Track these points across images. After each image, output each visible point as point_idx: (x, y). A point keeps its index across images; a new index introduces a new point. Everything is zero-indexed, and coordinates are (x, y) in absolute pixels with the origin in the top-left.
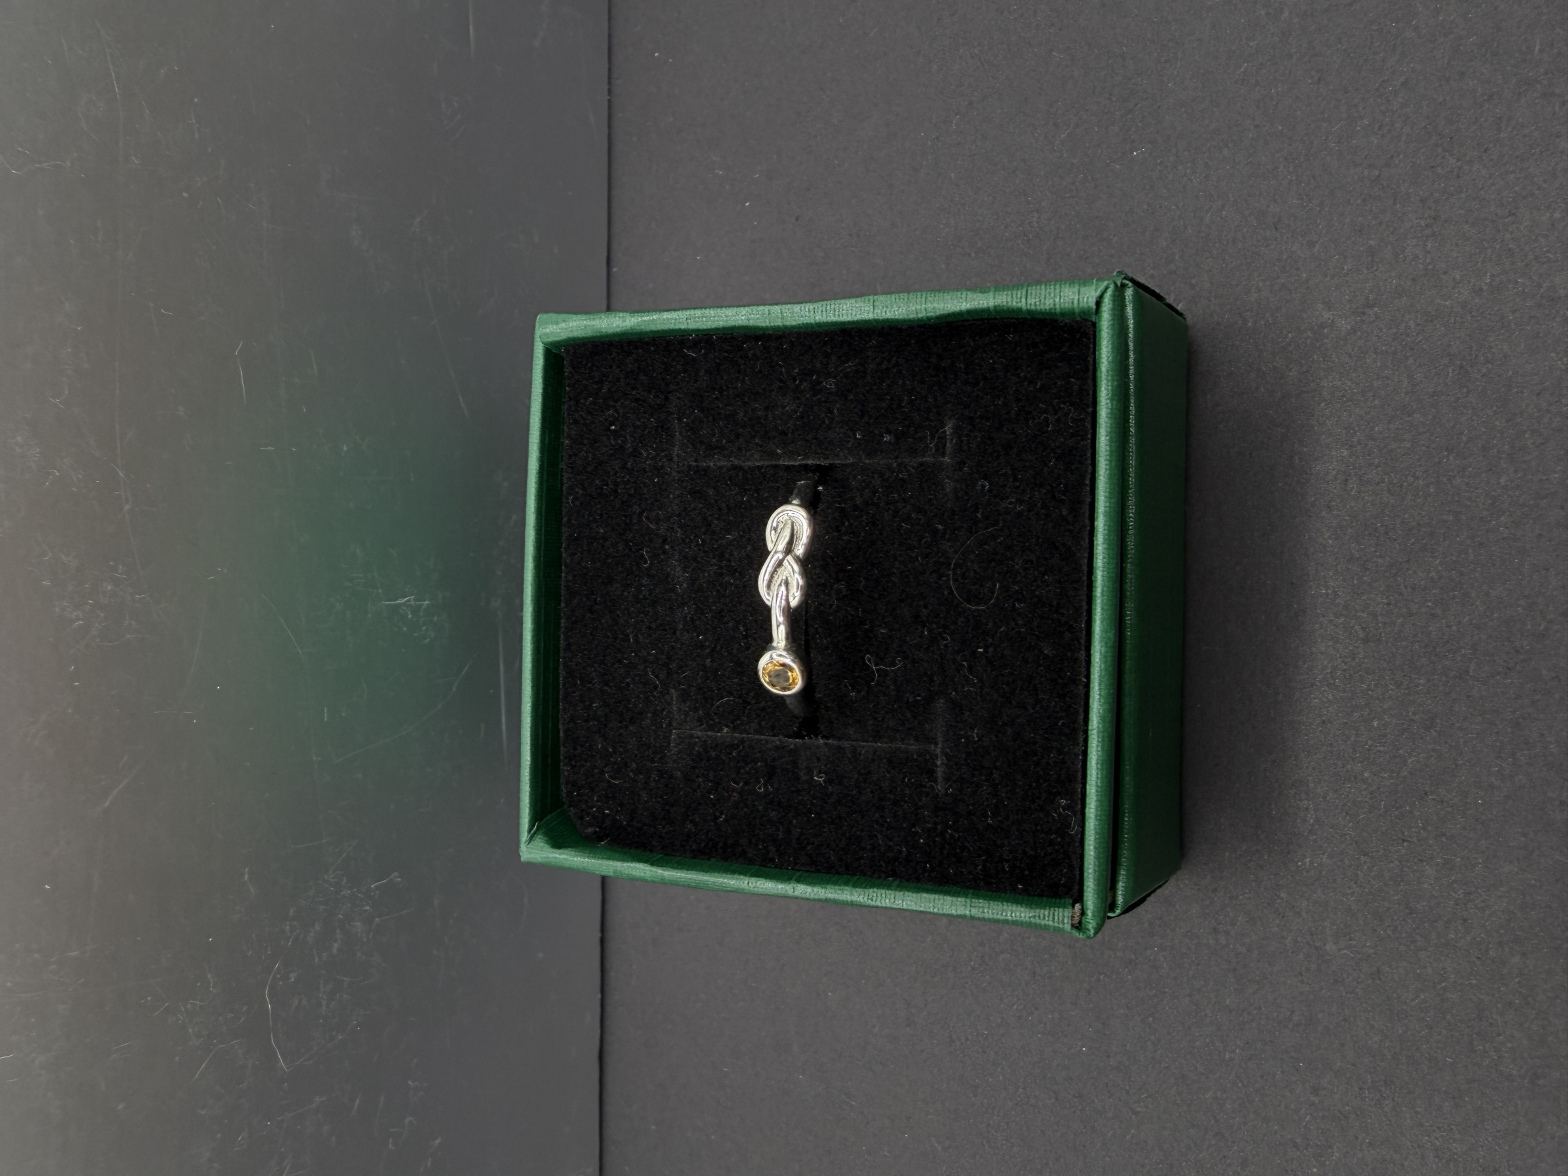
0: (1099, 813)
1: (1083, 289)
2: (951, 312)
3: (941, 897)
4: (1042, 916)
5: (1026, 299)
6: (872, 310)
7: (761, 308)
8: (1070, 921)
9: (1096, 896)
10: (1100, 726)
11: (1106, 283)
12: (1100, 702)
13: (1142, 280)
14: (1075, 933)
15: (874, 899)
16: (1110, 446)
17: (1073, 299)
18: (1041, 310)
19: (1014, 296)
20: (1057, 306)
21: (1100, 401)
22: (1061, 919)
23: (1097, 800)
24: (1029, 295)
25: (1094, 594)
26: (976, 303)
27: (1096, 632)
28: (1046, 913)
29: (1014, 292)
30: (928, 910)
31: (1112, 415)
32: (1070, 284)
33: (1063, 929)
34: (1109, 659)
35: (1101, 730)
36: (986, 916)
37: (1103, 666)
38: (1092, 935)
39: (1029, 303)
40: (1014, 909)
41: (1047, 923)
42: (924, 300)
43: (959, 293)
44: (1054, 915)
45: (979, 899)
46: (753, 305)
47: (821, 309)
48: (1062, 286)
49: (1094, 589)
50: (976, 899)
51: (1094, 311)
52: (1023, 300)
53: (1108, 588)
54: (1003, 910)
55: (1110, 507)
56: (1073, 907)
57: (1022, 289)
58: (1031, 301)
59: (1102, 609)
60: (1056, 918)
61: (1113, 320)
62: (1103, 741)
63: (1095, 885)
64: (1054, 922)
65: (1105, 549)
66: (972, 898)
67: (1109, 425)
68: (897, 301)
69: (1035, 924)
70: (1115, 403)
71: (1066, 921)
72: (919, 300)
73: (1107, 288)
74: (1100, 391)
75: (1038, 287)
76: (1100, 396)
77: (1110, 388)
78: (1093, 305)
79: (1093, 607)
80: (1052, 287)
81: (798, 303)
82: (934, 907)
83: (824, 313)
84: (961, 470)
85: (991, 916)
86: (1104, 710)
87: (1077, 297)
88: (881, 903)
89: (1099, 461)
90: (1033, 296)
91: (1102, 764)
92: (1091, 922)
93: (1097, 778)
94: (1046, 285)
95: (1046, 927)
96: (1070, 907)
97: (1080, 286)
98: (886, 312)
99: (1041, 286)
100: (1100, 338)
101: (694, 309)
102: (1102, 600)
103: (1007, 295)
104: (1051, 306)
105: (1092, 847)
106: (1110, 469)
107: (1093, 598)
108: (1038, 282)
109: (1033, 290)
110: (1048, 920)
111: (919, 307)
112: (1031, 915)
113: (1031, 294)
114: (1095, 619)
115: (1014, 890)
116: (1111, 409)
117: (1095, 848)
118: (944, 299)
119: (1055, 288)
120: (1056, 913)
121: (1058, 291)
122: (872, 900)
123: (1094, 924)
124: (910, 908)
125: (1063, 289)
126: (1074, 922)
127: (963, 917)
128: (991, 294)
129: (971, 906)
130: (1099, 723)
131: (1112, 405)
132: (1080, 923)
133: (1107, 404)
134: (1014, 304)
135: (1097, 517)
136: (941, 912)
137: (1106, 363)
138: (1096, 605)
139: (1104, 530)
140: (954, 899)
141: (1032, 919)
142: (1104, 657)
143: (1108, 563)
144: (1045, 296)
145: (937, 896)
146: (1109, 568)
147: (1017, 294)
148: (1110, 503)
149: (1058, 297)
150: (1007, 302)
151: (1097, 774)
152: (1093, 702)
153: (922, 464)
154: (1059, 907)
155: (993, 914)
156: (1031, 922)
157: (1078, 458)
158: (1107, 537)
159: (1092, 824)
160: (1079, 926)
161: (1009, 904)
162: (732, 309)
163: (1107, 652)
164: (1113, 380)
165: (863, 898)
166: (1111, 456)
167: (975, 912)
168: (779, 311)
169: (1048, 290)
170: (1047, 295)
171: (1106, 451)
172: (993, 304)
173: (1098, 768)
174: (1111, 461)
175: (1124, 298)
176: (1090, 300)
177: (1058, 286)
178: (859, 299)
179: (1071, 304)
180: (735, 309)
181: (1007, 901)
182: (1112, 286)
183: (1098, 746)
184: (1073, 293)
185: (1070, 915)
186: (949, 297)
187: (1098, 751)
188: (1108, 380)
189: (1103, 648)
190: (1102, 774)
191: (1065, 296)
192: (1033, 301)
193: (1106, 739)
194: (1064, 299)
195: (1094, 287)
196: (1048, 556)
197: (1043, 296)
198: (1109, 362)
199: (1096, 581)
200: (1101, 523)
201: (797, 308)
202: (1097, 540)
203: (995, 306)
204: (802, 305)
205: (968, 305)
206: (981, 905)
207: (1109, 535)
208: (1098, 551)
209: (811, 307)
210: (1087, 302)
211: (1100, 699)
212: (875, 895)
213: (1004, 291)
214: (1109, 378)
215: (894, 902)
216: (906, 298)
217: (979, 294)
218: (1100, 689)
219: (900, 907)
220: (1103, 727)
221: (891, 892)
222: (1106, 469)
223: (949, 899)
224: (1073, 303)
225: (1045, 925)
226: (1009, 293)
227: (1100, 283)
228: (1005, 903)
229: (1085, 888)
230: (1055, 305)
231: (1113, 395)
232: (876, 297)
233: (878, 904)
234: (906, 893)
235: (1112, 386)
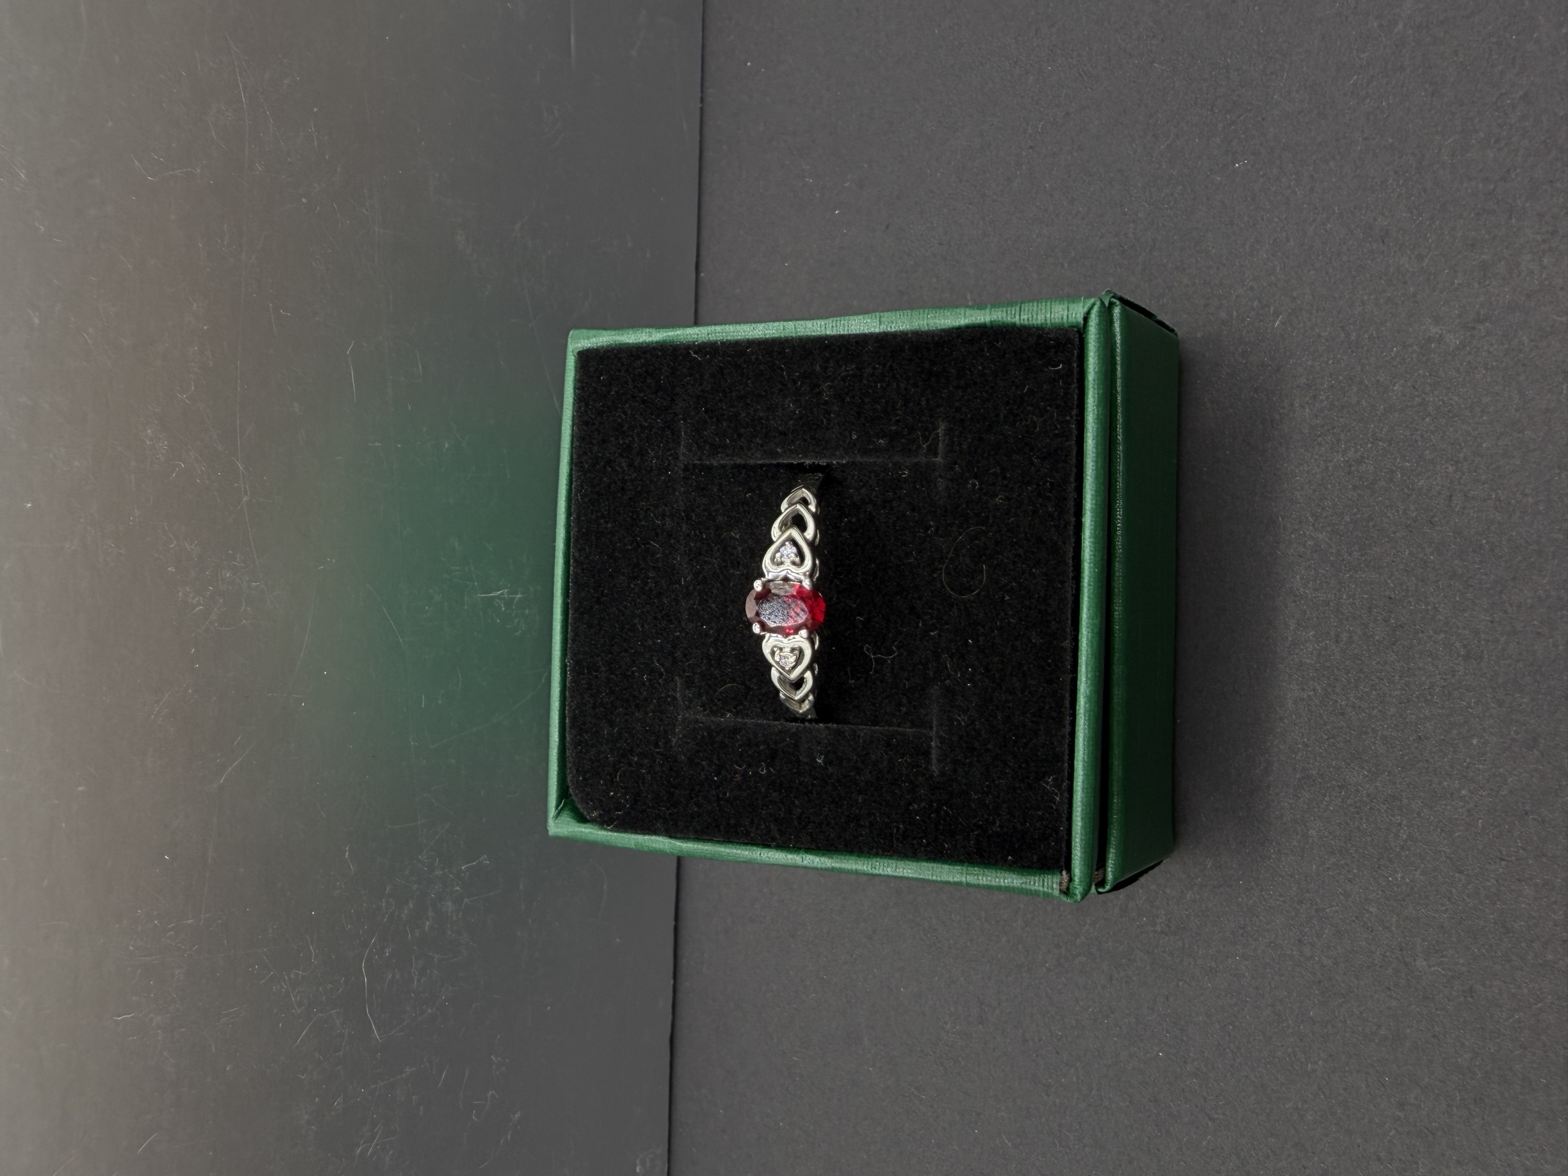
0: (1086, 786)
1: (1071, 306)
2: (951, 326)
3: (939, 865)
4: (1032, 883)
5: (1020, 315)
6: (878, 326)
7: (776, 324)
8: (1058, 887)
9: (1082, 863)
10: (1087, 705)
11: (1092, 300)
12: (1087, 683)
13: (1127, 297)
14: (1064, 898)
15: (877, 868)
16: (1097, 448)
17: (1062, 315)
18: (1033, 325)
19: (1009, 312)
20: (1048, 322)
21: (1087, 407)
22: (1050, 884)
23: (1084, 774)
24: (1022, 308)
25: (1082, 584)
26: (974, 319)
27: (1083, 619)
28: (1037, 879)
29: (1009, 309)
30: (927, 878)
31: (1098, 419)
32: (1060, 301)
33: (1051, 894)
34: (1095, 643)
35: (1087, 709)
36: (981, 882)
37: (1089, 650)
38: (1079, 900)
39: (1022, 318)
40: (1006, 875)
41: (1036, 888)
42: (926, 316)
43: (958, 310)
44: (1043, 881)
45: (974, 867)
46: (769, 321)
47: (830, 326)
48: (1053, 303)
49: (1082, 580)
50: (971, 867)
51: (1082, 325)
52: (1017, 317)
53: (1094, 578)
54: (996, 877)
55: (1096, 504)
56: (1062, 875)
57: (1016, 304)
58: (1024, 317)
59: (1089, 598)
60: (1046, 884)
61: (1099, 333)
62: (1089, 719)
63: (1081, 853)
64: (1043, 887)
65: (1092, 542)
66: (968, 866)
67: (1095, 429)
68: (902, 317)
69: (1026, 889)
70: (1100, 409)
71: (1055, 886)
72: (921, 316)
73: (1093, 305)
74: (1087, 399)
75: (1031, 304)
76: (1087, 403)
77: (1096, 396)
78: (1081, 320)
79: (1081, 596)
80: (1044, 304)
81: (810, 320)
82: (932, 875)
83: (835, 328)
84: (952, 469)
85: (985, 883)
86: (1090, 691)
87: (1066, 313)
88: (883, 871)
89: (1086, 463)
90: (1026, 312)
91: (1088, 741)
92: (1078, 888)
93: (1084, 753)
94: (1038, 302)
95: (1036, 893)
96: (1059, 874)
97: (1068, 303)
98: (891, 327)
99: (1033, 303)
100: (1088, 351)
101: (715, 325)
102: (1089, 590)
103: (1002, 311)
104: (1043, 321)
105: (1079, 819)
106: (1097, 469)
107: (1081, 588)
108: (1032, 301)
109: (1026, 307)
110: (1039, 886)
111: (922, 322)
112: (1021, 882)
113: (1024, 310)
114: (1083, 608)
115: (1005, 860)
116: (1098, 415)
117: (1082, 819)
118: (944, 316)
119: (1046, 305)
120: (1046, 880)
121: (1049, 307)
122: (875, 868)
123: (1081, 889)
124: (911, 875)
125: (1053, 306)
126: (1062, 888)
127: (958, 884)
128: (988, 311)
129: (967, 873)
130: (1086, 703)
131: (1098, 411)
132: (1068, 888)
133: (1094, 410)
134: (1009, 319)
135: (1085, 514)
136: (939, 879)
137: (1093, 373)
138: (1083, 594)
139: (1091, 525)
140: (951, 867)
141: (1024, 886)
142: (1090, 642)
143: (1095, 556)
144: (1037, 312)
145: (935, 865)
146: (1095, 560)
147: (1011, 310)
148: (1096, 501)
149: (1049, 314)
150: (1002, 318)
151: (1084, 749)
152: (1080, 684)
153: (916, 464)
154: (1048, 874)
155: (987, 881)
156: (1022, 888)
157: (1063, 458)
158: (1092, 532)
159: (1079, 797)
160: (1067, 892)
161: (1002, 872)
162: (749, 325)
163: (1093, 637)
164: (1098, 389)
165: (867, 867)
166: (1097, 457)
167: (971, 879)
168: (793, 327)
169: (1039, 308)
170: (1039, 312)
171: (1093, 453)
172: (989, 319)
173: (1084, 745)
174: (1096, 462)
175: (1112, 316)
176: (1078, 315)
177: (1049, 304)
178: (867, 316)
179: (1060, 320)
180: (753, 325)
181: (1001, 869)
182: (1098, 303)
183: (1085, 724)
184: (1063, 309)
185: (1058, 881)
186: (949, 314)
187: (1085, 729)
188: (1094, 388)
189: (1090, 634)
190: (1088, 749)
191: (1055, 312)
192: (1026, 317)
193: (1092, 718)
194: (1054, 315)
195: (1081, 304)
196: (1035, 550)
197: (1035, 311)
198: (1096, 373)
199: (1084, 572)
200: (1088, 520)
201: (809, 324)
202: (1084, 534)
203: (991, 322)
204: (815, 322)
205: (967, 321)
206: (975, 873)
207: (1095, 529)
208: (1085, 545)
209: (823, 323)
210: (1076, 318)
211: (1087, 680)
212: (878, 864)
213: (999, 308)
214: (1096, 386)
215: (896, 870)
216: (909, 314)
217: (976, 311)
218: (1087, 672)
219: (901, 874)
220: (1090, 706)
221: (893, 861)
222: (1093, 470)
223: (946, 867)
224: (1062, 318)
225: (1035, 890)
226: (1004, 309)
227: (1087, 300)
228: (998, 871)
229: (1073, 856)
230: (1046, 320)
231: (1098, 401)
232: (882, 314)
233: (881, 872)
234: (907, 862)
235: (1098, 394)
